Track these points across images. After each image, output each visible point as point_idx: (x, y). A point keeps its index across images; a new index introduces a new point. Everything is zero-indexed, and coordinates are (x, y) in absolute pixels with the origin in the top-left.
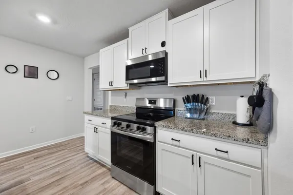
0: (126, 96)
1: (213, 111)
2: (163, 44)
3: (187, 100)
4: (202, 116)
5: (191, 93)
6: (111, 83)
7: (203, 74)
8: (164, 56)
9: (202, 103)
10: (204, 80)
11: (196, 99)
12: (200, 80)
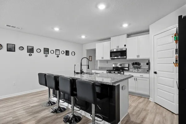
0: (107, 62)
1: (142, 68)
2: (125, 46)
3: (133, 64)
4: (138, 70)
5: (135, 62)
6: (103, 58)
7: (138, 56)
8: (125, 50)
9: (138, 65)
10: (139, 58)
11: (136, 63)
12: (137, 58)
